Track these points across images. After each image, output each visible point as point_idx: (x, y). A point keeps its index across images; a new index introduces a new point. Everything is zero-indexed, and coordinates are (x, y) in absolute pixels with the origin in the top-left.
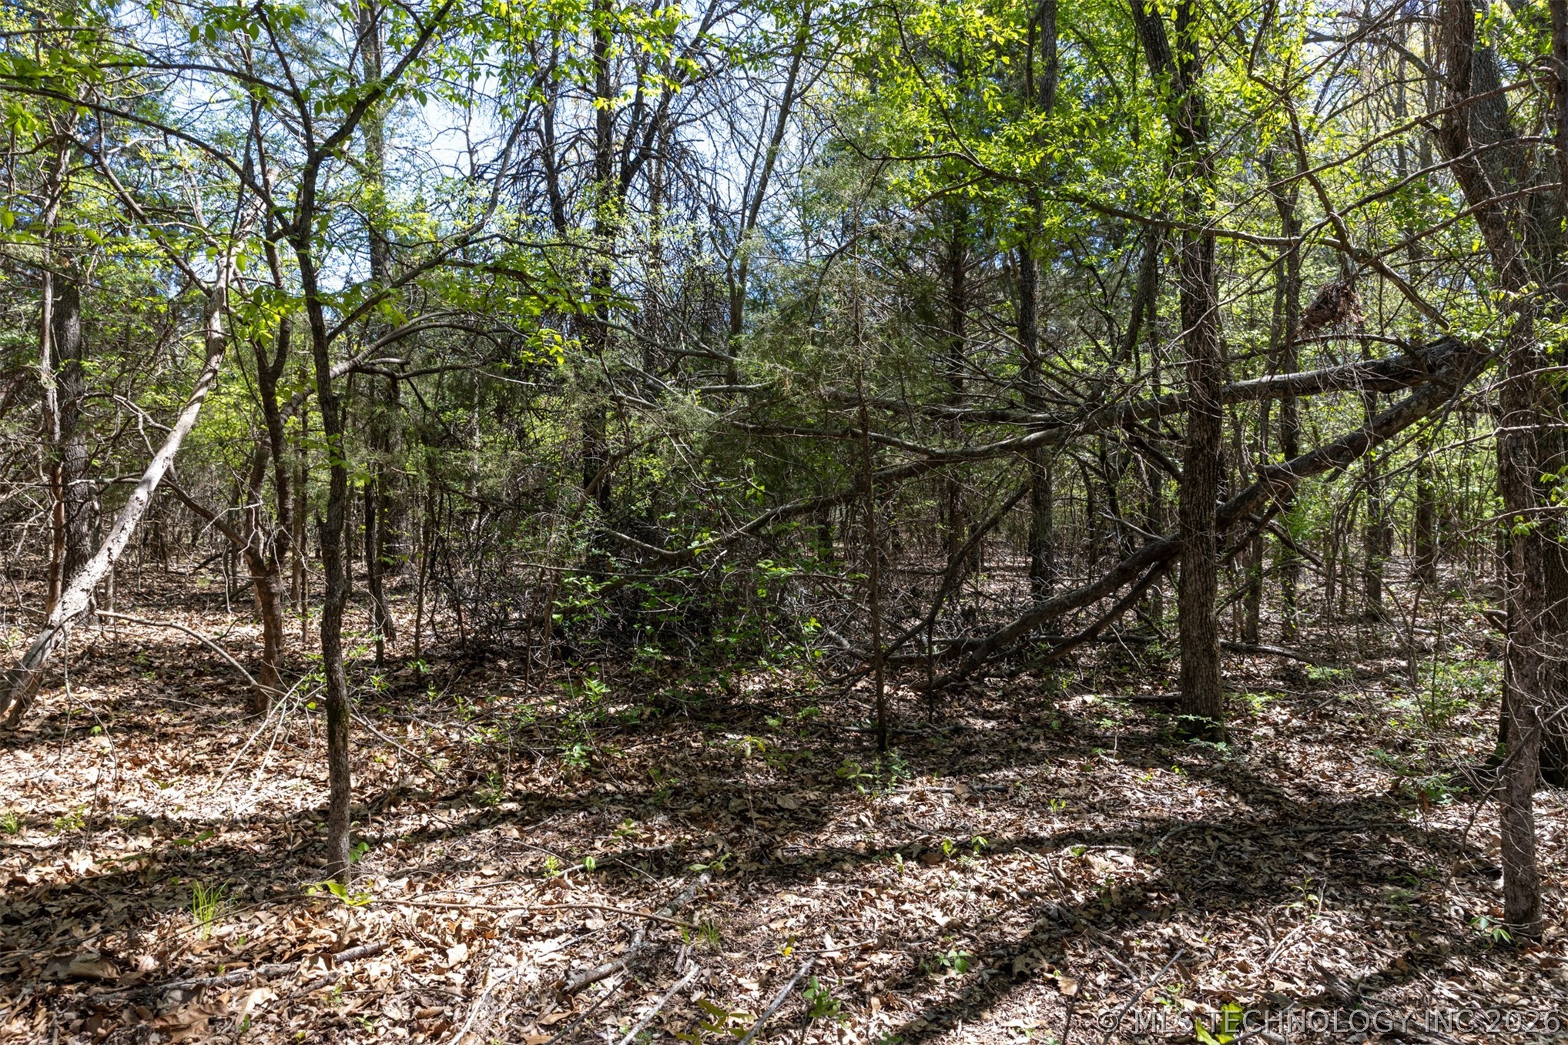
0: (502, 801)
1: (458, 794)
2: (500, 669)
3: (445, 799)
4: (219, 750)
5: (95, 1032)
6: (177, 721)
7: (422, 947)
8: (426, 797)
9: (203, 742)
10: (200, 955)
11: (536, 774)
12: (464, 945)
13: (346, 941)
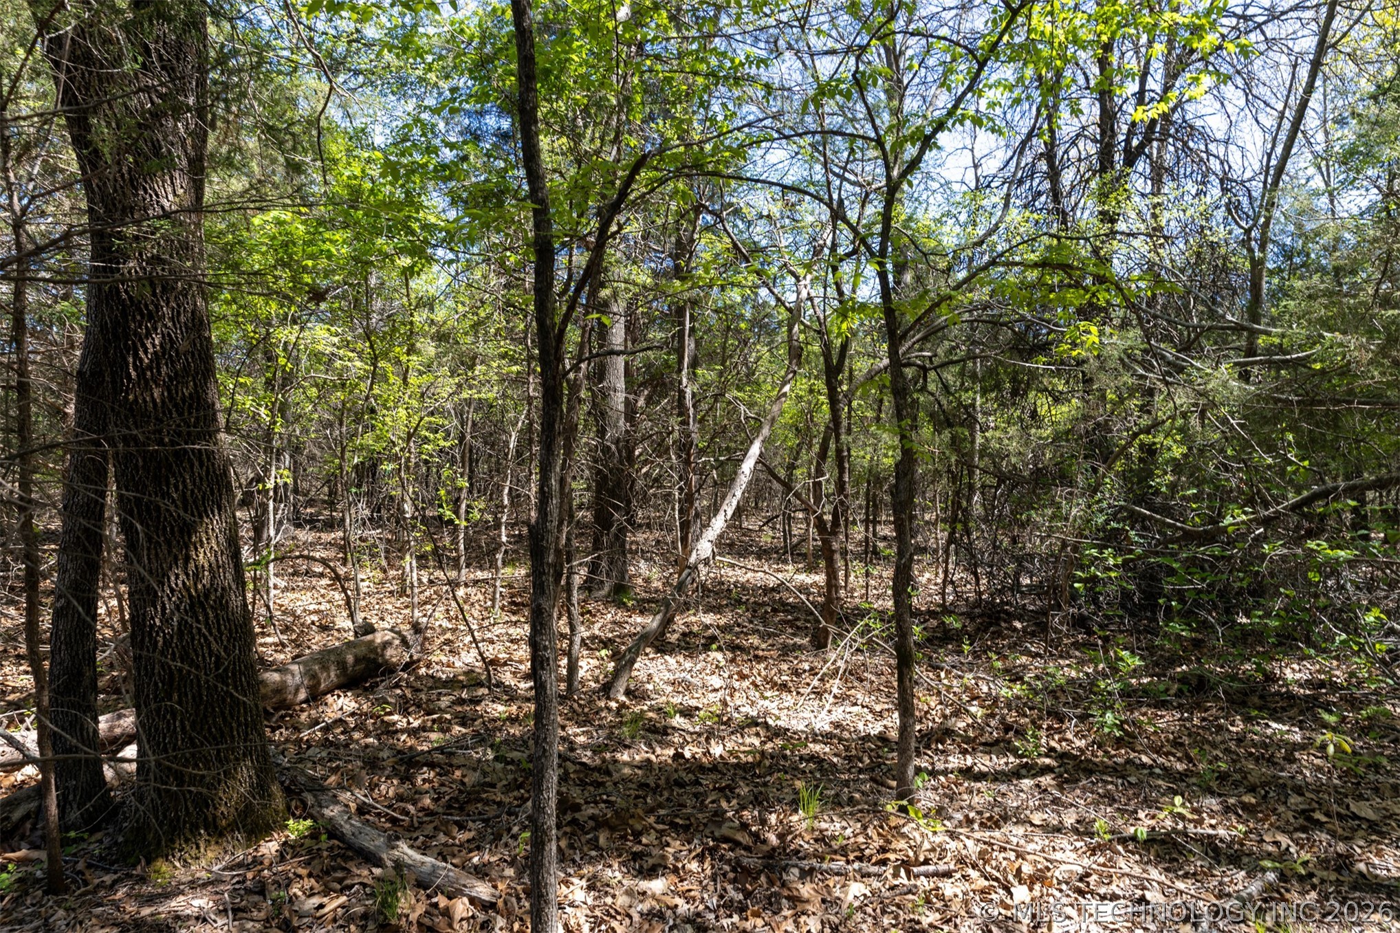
0: (1040, 755)
1: (997, 742)
2: (1015, 629)
3: (985, 744)
4: (796, 673)
5: (744, 885)
6: (764, 646)
7: (986, 879)
8: (967, 740)
9: (785, 667)
10: (808, 843)
11: (1069, 736)
12: (1025, 888)
13: (922, 859)
